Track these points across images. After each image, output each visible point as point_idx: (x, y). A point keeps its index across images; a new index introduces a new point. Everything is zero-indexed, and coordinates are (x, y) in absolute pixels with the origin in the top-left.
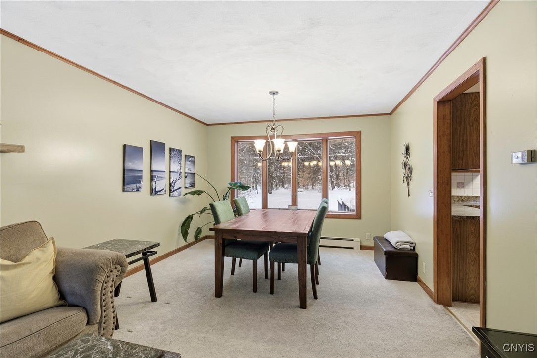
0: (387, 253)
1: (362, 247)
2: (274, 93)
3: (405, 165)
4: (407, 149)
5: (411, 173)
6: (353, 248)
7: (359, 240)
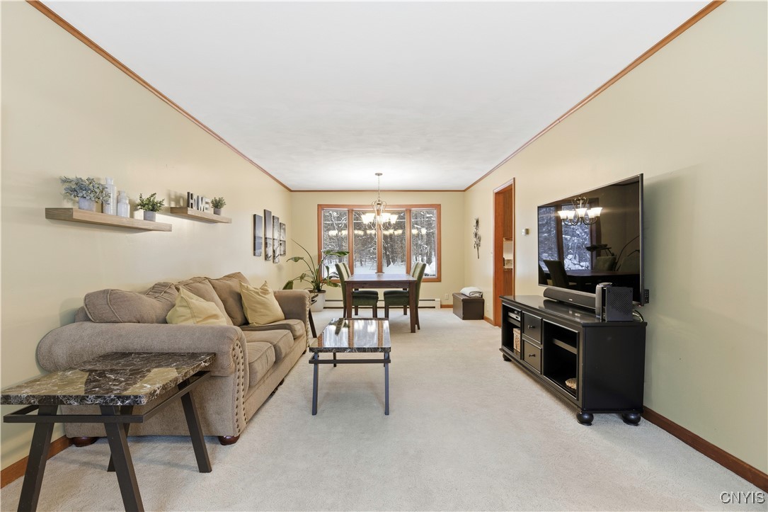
0: (463, 300)
1: (442, 306)
2: (379, 174)
3: (476, 235)
4: (477, 222)
5: (480, 241)
6: (434, 307)
7: (439, 300)
